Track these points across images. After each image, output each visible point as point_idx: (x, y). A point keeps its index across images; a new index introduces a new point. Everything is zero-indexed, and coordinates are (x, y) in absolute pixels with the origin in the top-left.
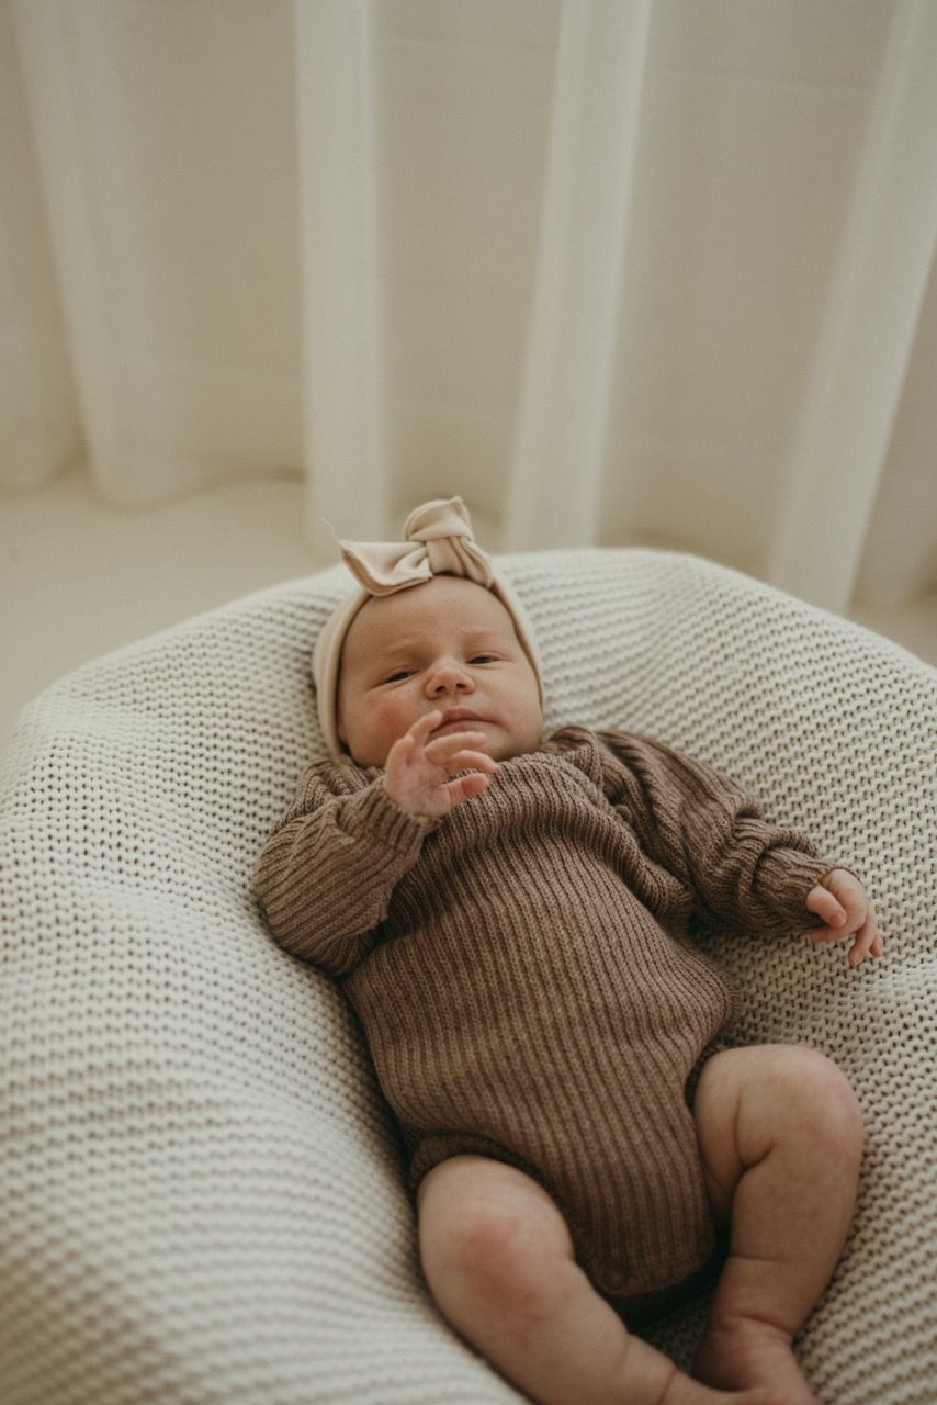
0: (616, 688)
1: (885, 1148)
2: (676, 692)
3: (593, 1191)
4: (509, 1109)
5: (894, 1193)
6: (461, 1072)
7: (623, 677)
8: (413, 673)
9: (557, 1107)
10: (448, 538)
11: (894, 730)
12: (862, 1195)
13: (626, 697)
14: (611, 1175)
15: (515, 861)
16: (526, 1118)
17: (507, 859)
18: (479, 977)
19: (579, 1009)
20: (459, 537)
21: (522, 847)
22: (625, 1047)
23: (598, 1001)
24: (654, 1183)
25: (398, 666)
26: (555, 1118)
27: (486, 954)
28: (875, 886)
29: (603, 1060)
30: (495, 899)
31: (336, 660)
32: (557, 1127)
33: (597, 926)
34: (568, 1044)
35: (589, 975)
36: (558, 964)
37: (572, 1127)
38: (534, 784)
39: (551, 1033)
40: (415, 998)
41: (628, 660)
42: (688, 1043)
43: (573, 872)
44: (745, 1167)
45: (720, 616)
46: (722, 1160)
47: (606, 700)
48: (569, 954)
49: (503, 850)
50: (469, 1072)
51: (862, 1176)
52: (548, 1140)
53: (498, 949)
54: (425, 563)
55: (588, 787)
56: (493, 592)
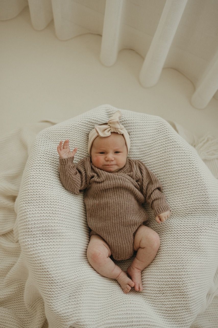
1: (161, 250)
2: (154, 156)
3: (115, 248)
4: (105, 235)
5: (160, 257)
6: (99, 227)
7: (146, 147)
9: (112, 236)
10: (115, 128)
11: (192, 172)
12: (157, 255)
14: (118, 247)
15: (115, 192)
16: (107, 236)
17: (114, 192)
18: (105, 212)
19: (119, 221)
20: (117, 129)
21: (117, 190)
22: (125, 227)
23: (123, 221)
24: (124, 249)
26: (111, 237)
27: (107, 209)
28: (176, 205)
29: (121, 229)
30: (110, 200)
31: (92, 143)
32: (112, 238)
33: (126, 208)
34: (116, 226)
35: (122, 216)
36: (118, 214)
37: (114, 239)
38: (120, 180)
39: (114, 224)
40: (95, 212)
41: (148, 144)
42: (135, 228)
43: (125, 196)
44: (140, 247)
45: (167, 142)
46: (137, 245)
47: (142, 151)
48: (120, 213)
49: (114, 189)
50: (100, 227)
51: (158, 252)
52: (110, 240)
53: (109, 209)
54: (110, 131)
55: (131, 180)
56: (123, 135)
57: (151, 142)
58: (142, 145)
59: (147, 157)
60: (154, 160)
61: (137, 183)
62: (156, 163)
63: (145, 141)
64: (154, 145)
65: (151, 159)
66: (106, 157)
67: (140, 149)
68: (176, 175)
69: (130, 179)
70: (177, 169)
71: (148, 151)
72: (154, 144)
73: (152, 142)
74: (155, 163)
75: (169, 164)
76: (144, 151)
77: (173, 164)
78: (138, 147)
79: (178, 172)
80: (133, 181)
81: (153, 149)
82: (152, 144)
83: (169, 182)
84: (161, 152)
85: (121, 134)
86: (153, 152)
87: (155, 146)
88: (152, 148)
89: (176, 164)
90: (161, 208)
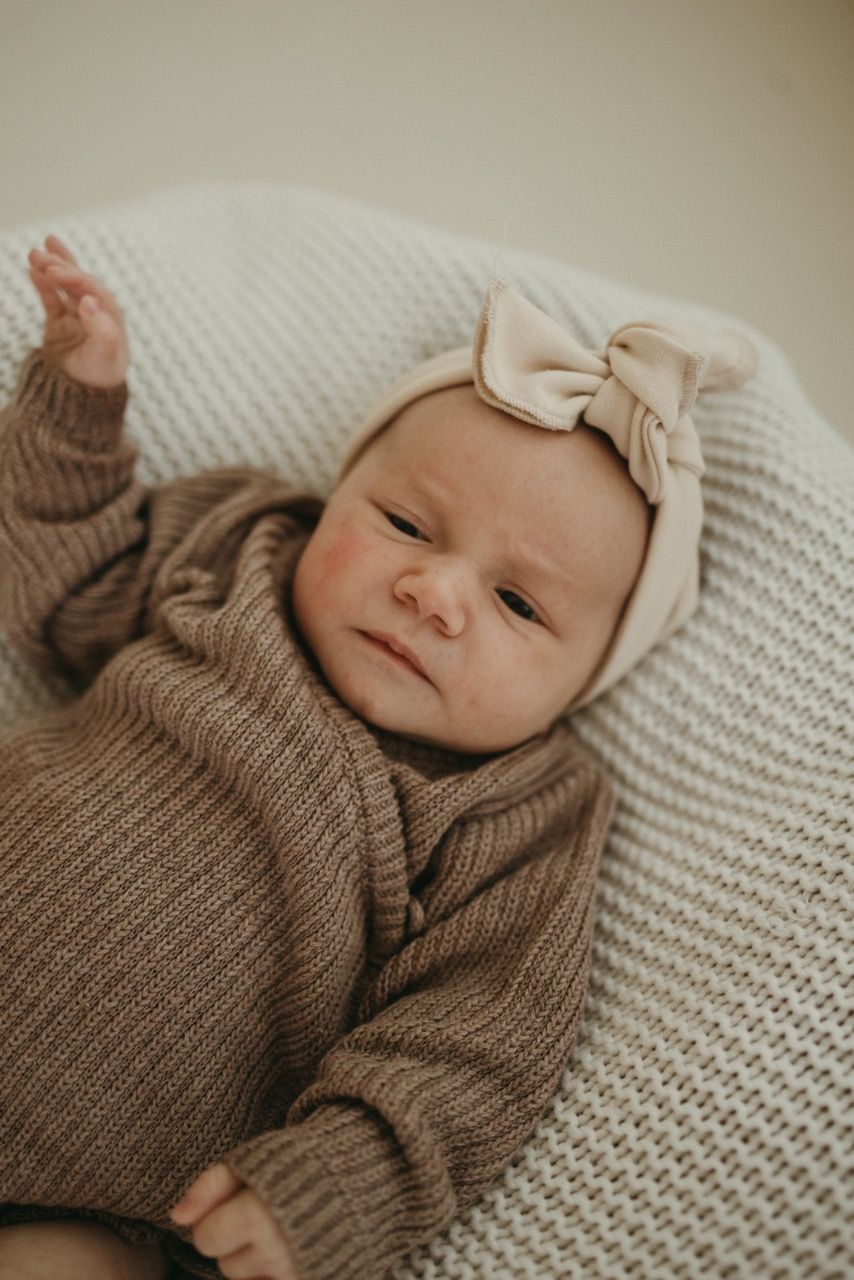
0: (706, 760)
7: (731, 759)
8: (426, 539)
13: (700, 784)
25: (411, 510)
41: (764, 748)
47: (681, 760)
54: (579, 403)
55: (381, 836)
56: (652, 512)
57: (794, 751)
58: (717, 721)
59: (674, 822)
60: (689, 880)
61: (404, 897)
62: (678, 918)
63: (765, 706)
64: (797, 784)
65: (679, 856)
66: (415, 572)
67: (684, 730)
68: (720, 1131)
69: (377, 818)
70: (767, 1090)
71: (716, 791)
72: (805, 777)
73: (809, 758)
74: (674, 903)
75: (750, 1002)
76: (695, 768)
77: (776, 1029)
78: (679, 711)
79: (748, 1124)
80: (386, 852)
81: (759, 806)
82: (789, 773)
83: (614, 1126)
84: (789, 873)
85: (642, 494)
86: (737, 822)
87: (798, 796)
88: (759, 794)
89: (798, 1047)
90: (327, 1198)
